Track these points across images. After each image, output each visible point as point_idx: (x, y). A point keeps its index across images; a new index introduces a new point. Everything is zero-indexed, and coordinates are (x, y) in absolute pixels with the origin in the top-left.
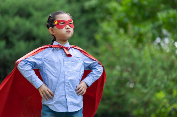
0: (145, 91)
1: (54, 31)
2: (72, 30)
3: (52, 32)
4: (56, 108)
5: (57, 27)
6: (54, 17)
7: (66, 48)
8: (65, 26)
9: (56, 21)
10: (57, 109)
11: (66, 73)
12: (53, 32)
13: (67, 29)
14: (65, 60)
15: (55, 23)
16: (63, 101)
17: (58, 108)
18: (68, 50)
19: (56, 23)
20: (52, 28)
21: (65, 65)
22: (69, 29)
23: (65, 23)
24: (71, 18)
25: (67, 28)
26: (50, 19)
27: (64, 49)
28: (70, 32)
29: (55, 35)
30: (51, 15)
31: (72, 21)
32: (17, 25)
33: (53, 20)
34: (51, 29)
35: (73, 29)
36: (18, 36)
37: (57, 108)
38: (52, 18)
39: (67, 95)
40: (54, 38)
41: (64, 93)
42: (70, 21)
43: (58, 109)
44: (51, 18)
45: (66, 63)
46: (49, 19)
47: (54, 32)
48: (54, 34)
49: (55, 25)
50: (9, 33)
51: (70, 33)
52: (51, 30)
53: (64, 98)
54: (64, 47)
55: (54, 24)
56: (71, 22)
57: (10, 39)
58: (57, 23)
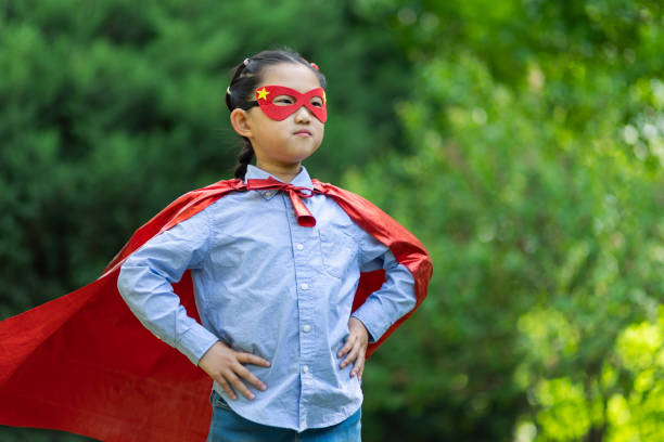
1: (249, 122)
2: (317, 128)
3: (243, 125)
5: (263, 110)
6: (256, 70)
7: (298, 191)
8: (296, 110)
9: (261, 89)
11: (304, 286)
12: (247, 127)
13: (301, 122)
14: (296, 237)
15: (258, 95)
18: (303, 198)
19: (263, 94)
20: (243, 112)
21: (299, 255)
22: (308, 123)
23: (295, 101)
24: (321, 81)
25: (300, 118)
26: (242, 76)
28: (310, 134)
29: (253, 138)
30: (246, 62)
31: (324, 96)
32: (101, 73)
33: (253, 84)
34: (241, 114)
35: (322, 126)
36: (106, 117)
38: (249, 75)
39: (305, 368)
40: (247, 150)
42: (314, 93)
44: (245, 73)
46: (238, 75)
47: (249, 128)
48: (248, 134)
49: (256, 104)
50: (74, 107)
51: (311, 139)
52: (238, 118)
55: (254, 99)
56: (317, 100)
57: (78, 129)
58: (267, 96)
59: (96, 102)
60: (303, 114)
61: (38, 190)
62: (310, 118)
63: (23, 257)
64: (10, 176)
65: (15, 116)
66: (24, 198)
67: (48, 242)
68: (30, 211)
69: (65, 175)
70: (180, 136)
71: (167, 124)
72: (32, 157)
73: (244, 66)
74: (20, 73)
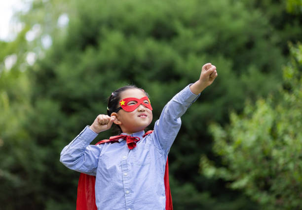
2: (149, 112)
8: (137, 106)
9: (122, 101)
13: (141, 111)
19: (123, 103)
22: (144, 111)
23: (137, 102)
25: (140, 109)
26: (112, 100)
30: (113, 94)
31: (149, 100)
32: (149, 54)
36: (149, 74)
38: (115, 98)
44: (113, 98)
46: (110, 100)
47: (119, 120)
50: (136, 68)
55: (119, 106)
56: (146, 101)
58: (125, 103)
59: (146, 67)
60: (142, 107)
62: (145, 109)
65: (110, 74)
73: (112, 96)
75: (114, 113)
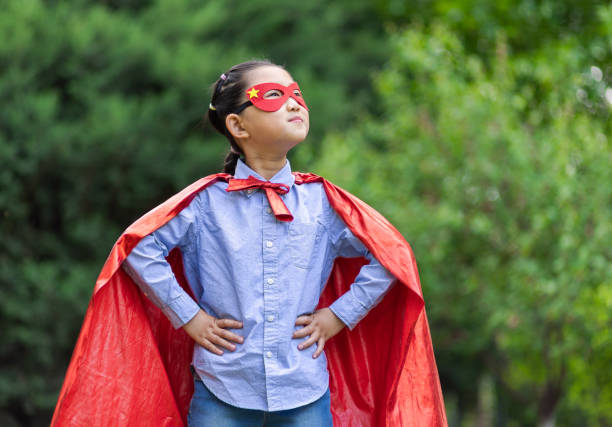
0: (550, 287)
1: (242, 124)
2: (305, 114)
3: (237, 128)
4: (226, 390)
7: (277, 188)
8: (285, 100)
9: (251, 90)
10: (229, 394)
11: (270, 281)
14: (267, 235)
15: (248, 95)
16: (254, 373)
17: (235, 393)
18: (281, 194)
20: (236, 115)
21: (268, 252)
22: (298, 110)
23: (283, 93)
25: (290, 107)
27: (270, 193)
28: (302, 120)
32: (98, 37)
34: (235, 119)
37: (230, 391)
38: (232, 85)
39: (269, 354)
41: (259, 347)
43: (234, 396)
44: (227, 84)
45: (270, 244)
47: (243, 130)
48: (245, 135)
51: (303, 124)
52: (232, 122)
53: (256, 362)
54: (269, 187)
56: (297, 92)
57: (75, 89)
58: (258, 94)
59: (92, 65)
61: (35, 148)
63: (20, 210)
64: (9, 133)
65: (17, 77)
66: (23, 154)
67: (43, 196)
68: (27, 167)
69: (61, 134)
70: (170, 99)
71: (158, 88)
72: (32, 118)
73: (221, 80)
74: (23, 37)
75: (232, 115)
